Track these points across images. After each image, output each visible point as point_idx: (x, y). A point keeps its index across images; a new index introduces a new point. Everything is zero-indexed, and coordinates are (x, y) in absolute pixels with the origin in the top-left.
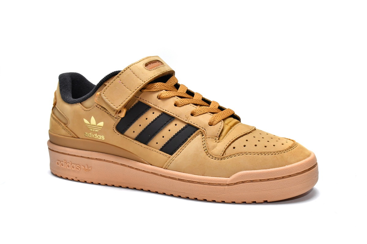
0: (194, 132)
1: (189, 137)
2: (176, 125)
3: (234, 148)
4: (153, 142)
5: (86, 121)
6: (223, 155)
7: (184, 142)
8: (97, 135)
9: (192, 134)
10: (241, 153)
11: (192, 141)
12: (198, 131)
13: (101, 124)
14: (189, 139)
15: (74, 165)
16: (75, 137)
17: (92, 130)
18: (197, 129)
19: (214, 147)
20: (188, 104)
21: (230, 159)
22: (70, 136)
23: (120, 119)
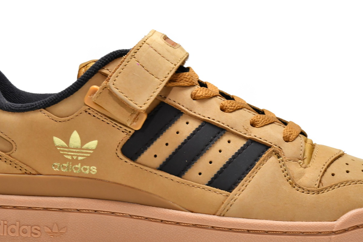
0: (263, 152)
1: (257, 160)
2: (229, 142)
3: (333, 175)
4: (193, 172)
5: (58, 141)
6: (318, 187)
7: (248, 170)
8: (82, 166)
9: (260, 156)
10: (347, 182)
11: (263, 167)
12: (270, 150)
13: (93, 144)
14: (257, 163)
15: (28, 228)
16: (30, 174)
17: (69, 157)
18: (267, 147)
19: (301, 174)
20: (241, 109)
21: (331, 191)
22: (20, 172)
23: (133, 132)
